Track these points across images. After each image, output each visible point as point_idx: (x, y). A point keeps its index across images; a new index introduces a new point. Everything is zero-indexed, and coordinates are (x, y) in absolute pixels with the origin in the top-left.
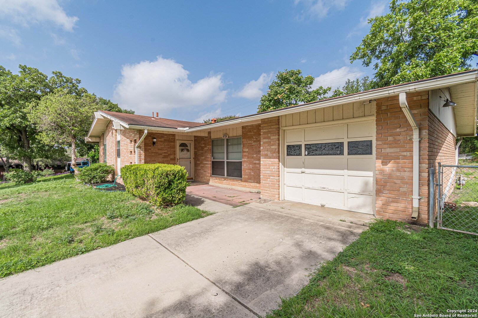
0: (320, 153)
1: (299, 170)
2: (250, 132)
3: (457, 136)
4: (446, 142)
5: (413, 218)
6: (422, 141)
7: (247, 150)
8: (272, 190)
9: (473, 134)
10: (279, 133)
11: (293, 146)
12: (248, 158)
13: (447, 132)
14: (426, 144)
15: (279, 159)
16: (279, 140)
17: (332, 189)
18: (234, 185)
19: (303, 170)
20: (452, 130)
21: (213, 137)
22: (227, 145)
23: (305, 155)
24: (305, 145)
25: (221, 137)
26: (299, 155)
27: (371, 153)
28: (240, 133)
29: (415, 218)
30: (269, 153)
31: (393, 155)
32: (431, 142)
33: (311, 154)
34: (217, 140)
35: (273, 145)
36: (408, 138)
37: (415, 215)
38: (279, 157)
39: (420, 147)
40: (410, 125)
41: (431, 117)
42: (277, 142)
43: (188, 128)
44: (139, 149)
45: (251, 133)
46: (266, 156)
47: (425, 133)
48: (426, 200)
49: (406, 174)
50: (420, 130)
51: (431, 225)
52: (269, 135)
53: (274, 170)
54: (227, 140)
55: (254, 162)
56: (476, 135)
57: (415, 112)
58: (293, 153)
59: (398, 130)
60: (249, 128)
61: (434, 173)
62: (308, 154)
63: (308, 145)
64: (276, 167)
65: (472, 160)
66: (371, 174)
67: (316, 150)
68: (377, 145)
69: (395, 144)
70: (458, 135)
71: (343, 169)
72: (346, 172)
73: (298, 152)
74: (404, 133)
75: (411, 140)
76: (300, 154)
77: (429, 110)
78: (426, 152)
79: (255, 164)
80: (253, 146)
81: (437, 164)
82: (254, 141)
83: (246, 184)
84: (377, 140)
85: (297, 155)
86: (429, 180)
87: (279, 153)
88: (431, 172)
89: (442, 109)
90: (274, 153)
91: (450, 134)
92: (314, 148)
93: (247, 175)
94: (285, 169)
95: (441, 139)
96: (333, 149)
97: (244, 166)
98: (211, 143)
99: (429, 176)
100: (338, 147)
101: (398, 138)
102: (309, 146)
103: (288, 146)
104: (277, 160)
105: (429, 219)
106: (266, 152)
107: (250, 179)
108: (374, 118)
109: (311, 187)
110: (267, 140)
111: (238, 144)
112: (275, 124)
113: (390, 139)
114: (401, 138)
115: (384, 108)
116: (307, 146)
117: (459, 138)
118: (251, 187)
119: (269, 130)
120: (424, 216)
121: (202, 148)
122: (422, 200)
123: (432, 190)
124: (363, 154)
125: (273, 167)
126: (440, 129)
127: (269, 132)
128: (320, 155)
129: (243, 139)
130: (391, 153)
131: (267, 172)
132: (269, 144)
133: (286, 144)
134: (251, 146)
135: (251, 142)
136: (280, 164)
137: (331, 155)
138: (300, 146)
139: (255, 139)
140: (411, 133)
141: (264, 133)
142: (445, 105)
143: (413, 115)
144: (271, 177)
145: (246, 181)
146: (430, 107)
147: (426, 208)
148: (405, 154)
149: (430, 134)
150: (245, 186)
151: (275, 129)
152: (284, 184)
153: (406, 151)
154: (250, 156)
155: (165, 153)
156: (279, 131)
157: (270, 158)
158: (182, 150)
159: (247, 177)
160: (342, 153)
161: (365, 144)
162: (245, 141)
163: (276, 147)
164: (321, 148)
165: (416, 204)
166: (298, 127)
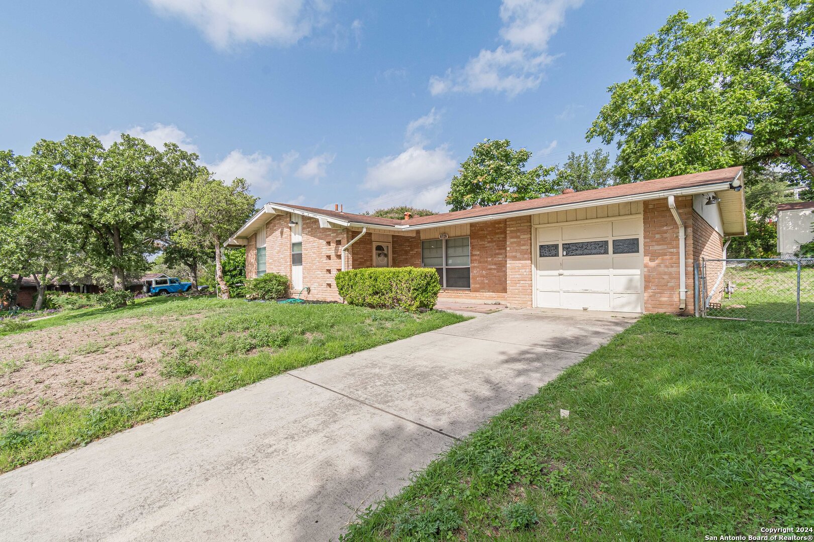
0: (581, 252)
1: (556, 272)
2: (483, 230)
3: (725, 236)
4: (710, 240)
5: (680, 309)
6: (687, 238)
7: (478, 253)
8: (523, 296)
9: (743, 233)
10: (531, 231)
11: (547, 246)
12: (480, 262)
13: (711, 229)
14: (690, 241)
15: (531, 261)
16: (531, 240)
17: (596, 290)
18: (458, 297)
19: (561, 271)
20: (717, 228)
21: (423, 237)
22: (447, 247)
23: (563, 256)
24: (563, 244)
25: (436, 237)
26: (555, 256)
27: (638, 251)
28: (467, 231)
29: (683, 309)
30: (518, 255)
31: (661, 252)
32: (695, 239)
33: (570, 254)
34: (430, 241)
35: (524, 245)
36: (675, 236)
37: (683, 306)
38: (531, 258)
39: (685, 244)
40: (676, 223)
41: (695, 216)
42: (529, 241)
43: (408, 226)
44: (346, 252)
45: (483, 232)
46: (514, 258)
47: (690, 230)
48: (692, 292)
49: (673, 270)
50: (686, 228)
51: (697, 315)
52: (519, 234)
53: (525, 273)
54: (446, 240)
55: (489, 267)
56: (747, 234)
57: (681, 211)
58: (547, 254)
59: (665, 228)
60: (481, 225)
61: (698, 267)
62: (567, 255)
63: (566, 244)
64: (527, 270)
65: (747, 267)
66: (638, 272)
67: (577, 250)
68: (645, 242)
69: (663, 241)
70: (726, 234)
71: (608, 269)
72: (612, 271)
73: (554, 252)
74: (671, 231)
75: (677, 237)
76: (557, 255)
77: (693, 209)
78: (691, 248)
79: (490, 269)
80: (486, 247)
81: (701, 259)
82: (489, 242)
83: (477, 294)
84: (645, 238)
85: (552, 256)
86: (694, 275)
87: (531, 254)
88: (696, 266)
89: (705, 207)
90: (525, 254)
91: (714, 232)
92: (574, 248)
93: (479, 284)
94: (538, 271)
95: (705, 237)
96: (596, 248)
97: (473, 273)
98: (420, 245)
99: (694, 271)
100: (602, 246)
101: (665, 235)
102: (568, 246)
103: (541, 247)
104: (530, 262)
105: (695, 310)
106: (514, 254)
107: (483, 288)
108: (641, 216)
109: (570, 290)
110: (515, 240)
111: (463, 246)
112: (525, 221)
113: (658, 236)
114: (667, 235)
115: (651, 207)
116: (565, 246)
117: (727, 237)
118: (484, 298)
119: (518, 228)
120: (691, 307)
121: (407, 252)
122: (689, 293)
123: (697, 282)
124: (629, 252)
125: (523, 271)
126: (703, 226)
127: (518, 231)
128: (581, 255)
129: (471, 239)
130: (658, 250)
131: (516, 276)
132: (519, 244)
133: (539, 244)
134: (483, 248)
135: (483, 243)
136: (533, 266)
137: (594, 254)
138: (556, 246)
139: (490, 240)
140: (677, 230)
141: (511, 231)
142: (708, 203)
143: (680, 214)
144: (522, 282)
145: (476, 291)
146: (694, 208)
147: (692, 300)
148: (672, 250)
149: (695, 232)
150: (475, 298)
151: (526, 228)
152: (537, 289)
153: (673, 248)
154: (482, 260)
155: (361, 258)
156: (531, 229)
157: (520, 260)
158: (379, 255)
159: (478, 286)
160: (606, 252)
161: (632, 242)
162: (475, 242)
163: (528, 247)
164: (582, 247)
165: (683, 297)
166: (553, 225)
